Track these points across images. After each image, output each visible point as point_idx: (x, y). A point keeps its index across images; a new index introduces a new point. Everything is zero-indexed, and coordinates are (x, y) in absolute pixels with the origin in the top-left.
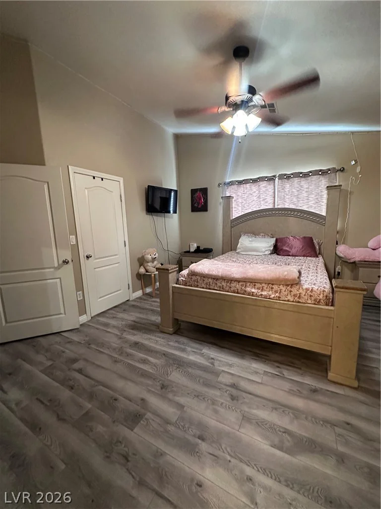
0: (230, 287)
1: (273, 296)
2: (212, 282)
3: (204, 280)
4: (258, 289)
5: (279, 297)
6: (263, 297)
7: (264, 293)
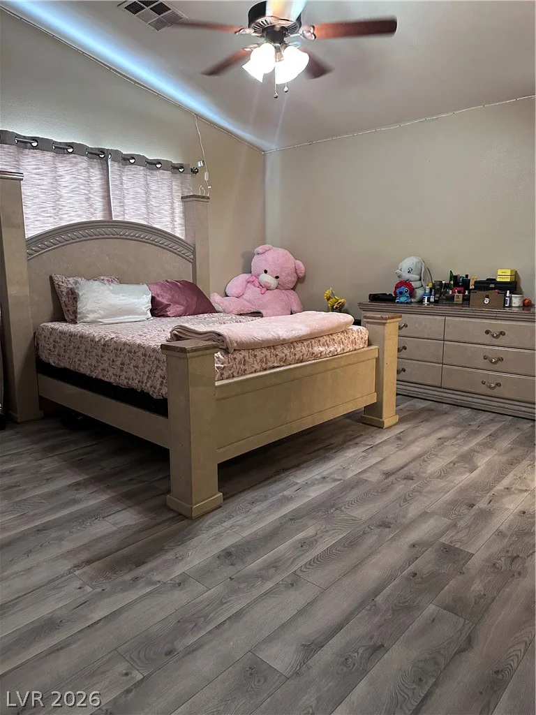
0: (295, 355)
1: (339, 350)
2: (269, 354)
3: (255, 356)
4: (324, 345)
5: (344, 349)
6: (331, 355)
7: (332, 349)
